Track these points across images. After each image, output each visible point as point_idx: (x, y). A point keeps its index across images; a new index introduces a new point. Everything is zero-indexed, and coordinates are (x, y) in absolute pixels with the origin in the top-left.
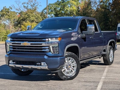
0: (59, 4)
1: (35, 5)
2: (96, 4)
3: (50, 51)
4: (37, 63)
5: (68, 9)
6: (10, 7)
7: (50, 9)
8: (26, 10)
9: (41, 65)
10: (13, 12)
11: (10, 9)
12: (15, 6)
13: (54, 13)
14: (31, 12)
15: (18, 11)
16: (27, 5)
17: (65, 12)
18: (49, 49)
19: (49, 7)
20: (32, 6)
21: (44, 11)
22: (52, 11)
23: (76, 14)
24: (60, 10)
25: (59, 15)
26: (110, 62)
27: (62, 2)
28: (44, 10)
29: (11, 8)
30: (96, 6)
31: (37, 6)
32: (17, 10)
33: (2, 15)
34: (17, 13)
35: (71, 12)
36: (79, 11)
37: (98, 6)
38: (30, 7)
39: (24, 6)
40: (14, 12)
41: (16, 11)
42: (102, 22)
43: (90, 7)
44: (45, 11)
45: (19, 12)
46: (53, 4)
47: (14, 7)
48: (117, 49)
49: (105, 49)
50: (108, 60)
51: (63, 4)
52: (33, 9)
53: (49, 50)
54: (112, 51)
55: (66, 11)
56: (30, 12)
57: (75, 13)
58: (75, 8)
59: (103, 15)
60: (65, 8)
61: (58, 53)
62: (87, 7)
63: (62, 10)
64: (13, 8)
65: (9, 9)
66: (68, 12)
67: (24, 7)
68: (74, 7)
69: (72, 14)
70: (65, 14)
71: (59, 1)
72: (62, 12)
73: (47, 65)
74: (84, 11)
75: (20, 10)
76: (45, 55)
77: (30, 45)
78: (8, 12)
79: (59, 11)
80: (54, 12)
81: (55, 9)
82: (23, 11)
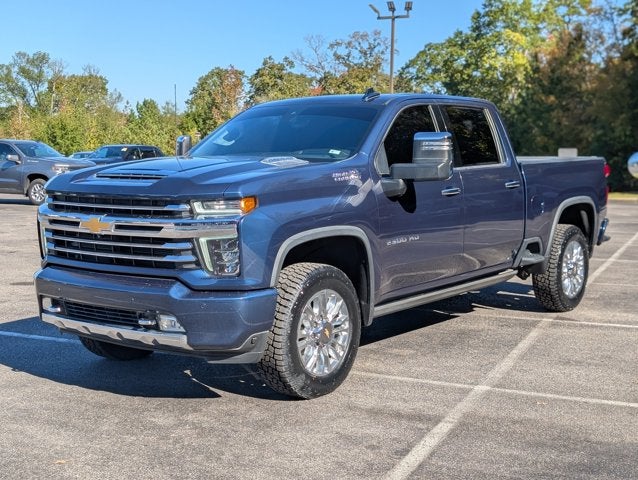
0: (462, 46)
1: (376, 50)
2: (602, 43)
3: (198, 264)
4: (141, 316)
5: (497, 61)
6: (286, 58)
7: (429, 65)
8: (343, 69)
9: (156, 328)
10: (297, 77)
11: (288, 67)
12: (303, 55)
13: (444, 79)
14: (361, 76)
15: (313, 74)
16: (347, 51)
17: (483, 73)
18: (194, 251)
19: (425, 56)
20: (365, 54)
21: (408, 72)
22: (436, 71)
23: (527, 82)
24: (467, 66)
25: (459, 83)
26: (567, 297)
27: (474, 35)
28: (408, 67)
29: (291, 64)
30: (602, 48)
31: (383, 53)
32: (311, 68)
33: (258, 89)
34: (311, 80)
35: (506, 74)
36: (536, 70)
37: (608, 49)
38: (356, 58)
39: (335, 54)
40: (303, 76)
41: (310, 74)
42: (622, 113)
43: (577, 57)
44: (411, 70)
45: (319, 77)
46: (442, 45)
47: (302, 60)
48: (607, 239)
49: (536, 239)
50: (554, 288)
51: (475, 44)
52: (367, 63)
53: (193, 259)
54: (577, 250)
55: (488, 69)
56: (357, 77)
57: (520, 77)
58: (522, 59)
59: (629, 85)
60: (485, 58)
61: (239, 275)
62: (568, 54)
63: (473, 66)
64: (297, 63)
65: (281, 68)
66: (497, 75)
67: (338, 57)
68: (520, 55)
69: (511, 83)
70: (482, 81)
71: (461, 33)
72: (475, 73)
73: (182, 330)
74: (553, 71)
75: (323, 68)
76: (177, 279)
77: (113, 232)
78: (281, 78)
79: (461, 72)
80: (442, 75)
81: (446, 62)
82: (332, 72)
